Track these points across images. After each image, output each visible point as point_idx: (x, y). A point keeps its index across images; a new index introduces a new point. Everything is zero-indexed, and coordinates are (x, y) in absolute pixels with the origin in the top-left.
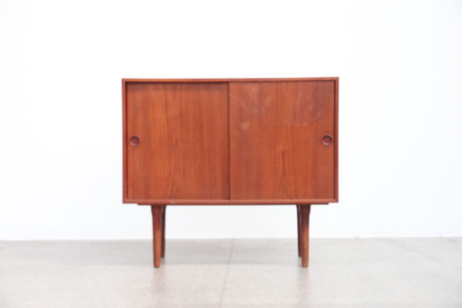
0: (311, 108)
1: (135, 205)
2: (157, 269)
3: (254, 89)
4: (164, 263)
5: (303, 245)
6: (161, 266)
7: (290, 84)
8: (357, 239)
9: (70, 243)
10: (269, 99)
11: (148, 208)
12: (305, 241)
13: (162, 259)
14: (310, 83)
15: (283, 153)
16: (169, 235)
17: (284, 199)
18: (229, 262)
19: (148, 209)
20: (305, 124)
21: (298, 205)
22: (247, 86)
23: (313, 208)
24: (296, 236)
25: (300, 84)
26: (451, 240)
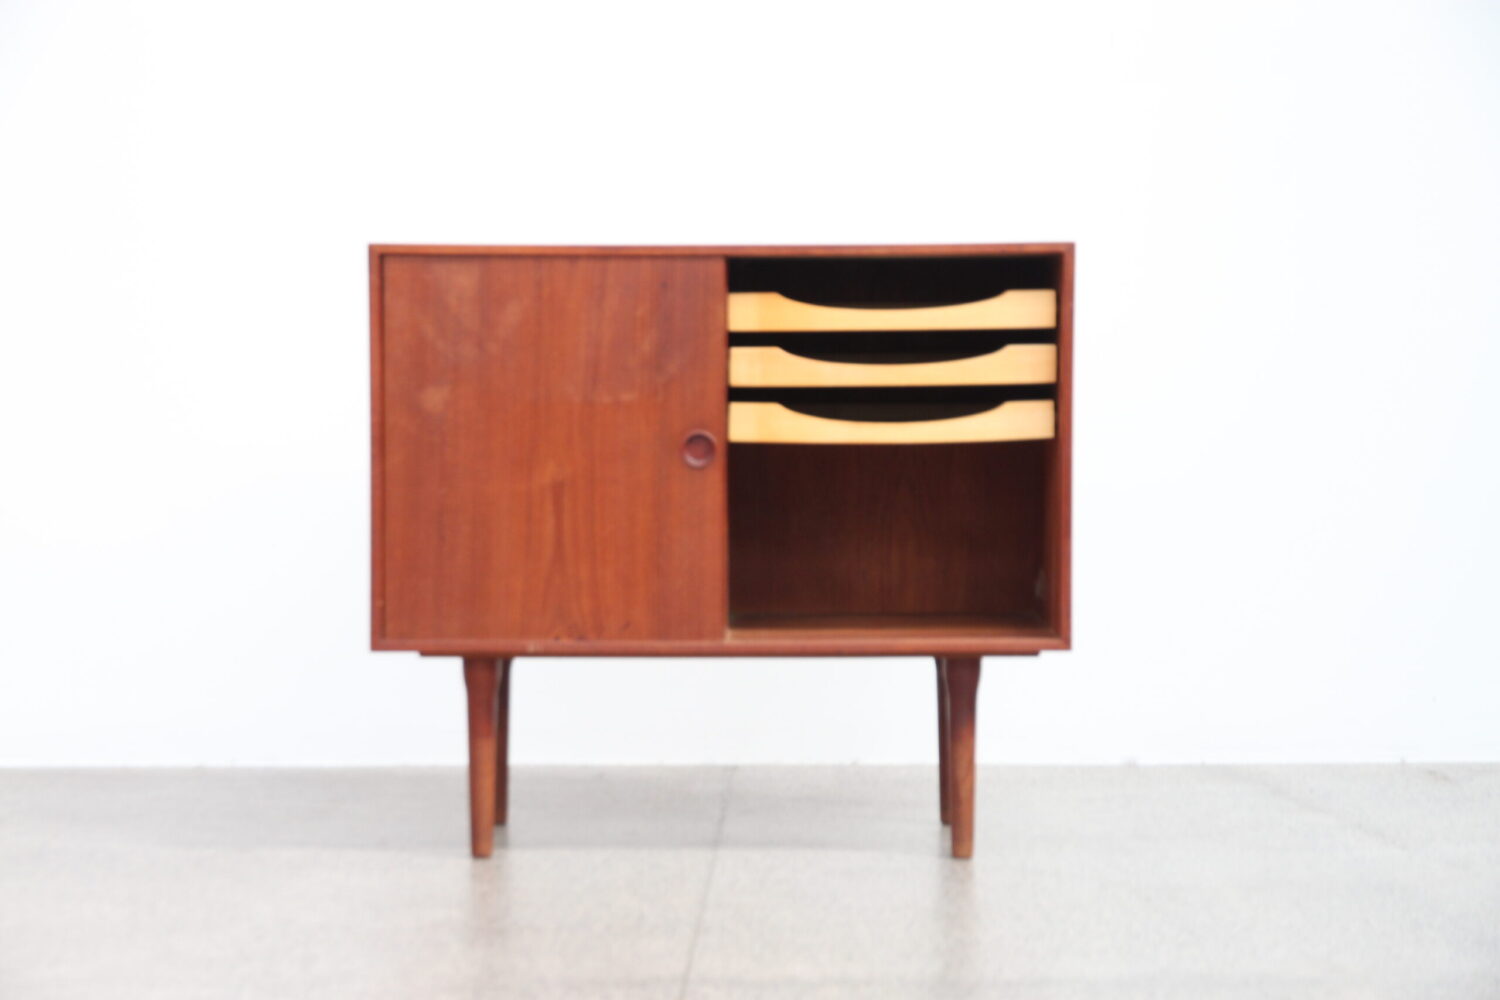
0: (647, 346)
1: (412, 657)
2: (481, 864)
3: (465, 279)
4: (504, 844)
5: (956, 786)
6: (496, 852)
7: (582, 265)
8: (1131, 768)
9: (202, 777)
10: (512, 314)
11: (454, 667)
12: (961, 772)
13: (497, 831)
14: (646, 265)
15: (558, 489)
16: (521, 753)
17: (557, 638)
18: (716, 843)
19: (452, 669)
20: (627, 397)
21: (939, 657)
22: (440, 269)
23: (989, 666)
24: (932, 757)
25: (612, 265)
26: (1435, 774)
